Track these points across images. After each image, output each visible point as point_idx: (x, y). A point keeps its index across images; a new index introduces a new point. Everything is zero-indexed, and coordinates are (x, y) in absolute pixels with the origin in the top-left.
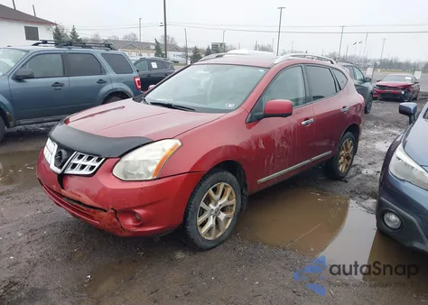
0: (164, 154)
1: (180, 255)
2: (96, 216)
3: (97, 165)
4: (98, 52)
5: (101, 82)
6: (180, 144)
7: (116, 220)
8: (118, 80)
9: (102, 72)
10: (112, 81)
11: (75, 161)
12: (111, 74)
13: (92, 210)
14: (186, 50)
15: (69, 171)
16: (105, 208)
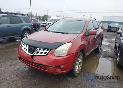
0: (68, 47)
1: (69, 79)
2: (48, 69)
3: (48, 52)
4: (20, 16)
5: (22, 26)
6: (72, 44)
7: (55, 69)
8: (27, 25)
9: (22, 22)
10: (25, 25)
11: (38, 51)
12: (25, 23)
13: (47, 67)
14: (36, 17)
15: (36, 54)
16: (51, 66)
